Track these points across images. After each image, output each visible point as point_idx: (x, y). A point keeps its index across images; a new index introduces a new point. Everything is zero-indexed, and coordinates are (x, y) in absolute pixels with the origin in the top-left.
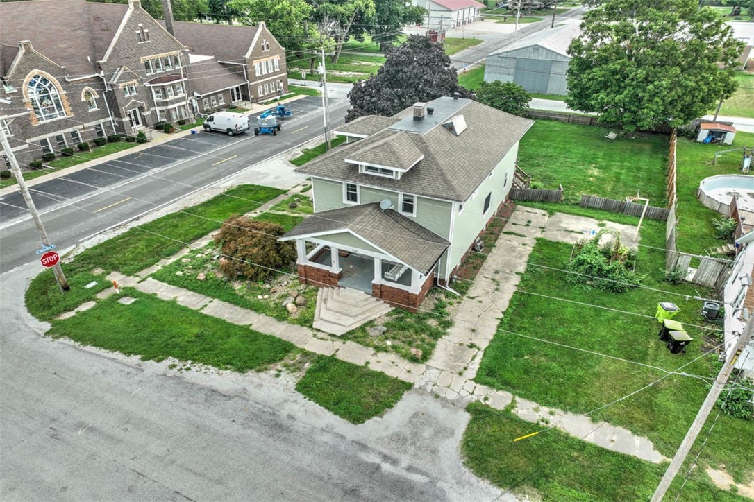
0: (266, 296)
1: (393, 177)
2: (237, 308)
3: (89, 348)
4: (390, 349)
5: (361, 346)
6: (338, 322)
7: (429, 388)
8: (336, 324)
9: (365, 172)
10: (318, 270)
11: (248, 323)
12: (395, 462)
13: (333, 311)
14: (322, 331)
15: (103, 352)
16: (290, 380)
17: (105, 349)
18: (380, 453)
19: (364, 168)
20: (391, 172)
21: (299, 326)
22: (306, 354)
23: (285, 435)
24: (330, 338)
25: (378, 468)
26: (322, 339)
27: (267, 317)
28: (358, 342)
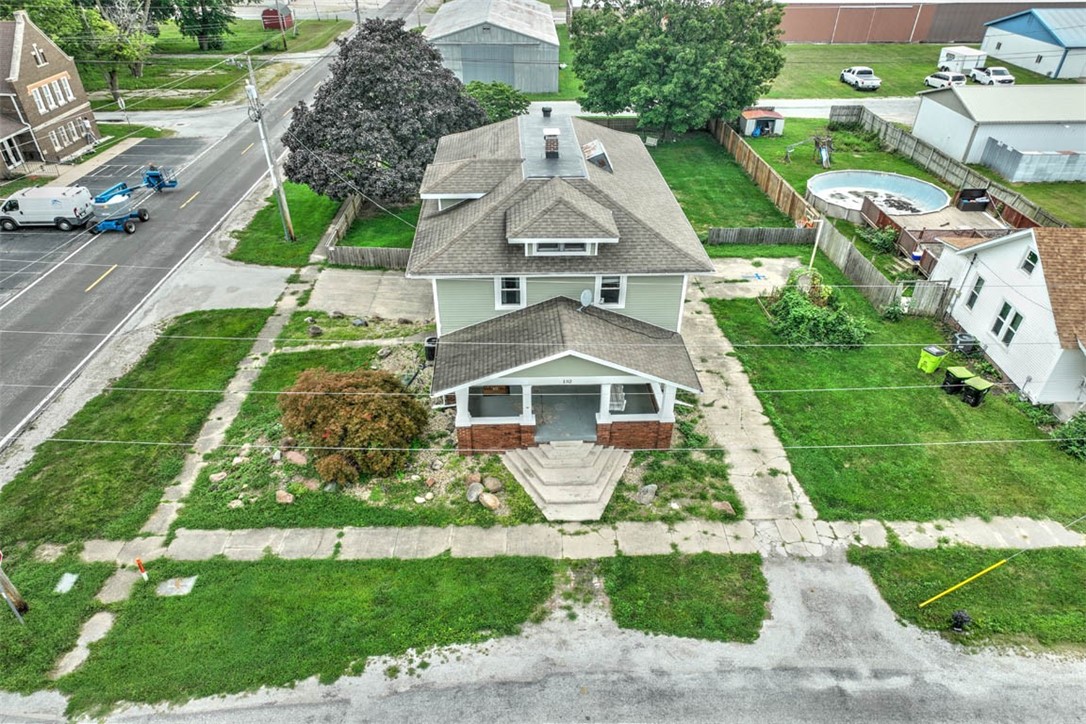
0: (429, 495)
1: (588, 253)
2: (394, 530)
3: (195, 705)
4: (684, 514)
5: (641, 524)
6: (579, 499)
7: (781, 550)
8: (577, 503)
9: (535, 253)
10: (495, 427)
11: (442, 550)
12: (852, 674)
13: (557, 485)
14: (569, 522)
15: (231, 701)
16: (596, 616)
17: (233, 691)
18: (823, 670)
19: (535, 248)
20: (582, 246)
21: (524, 525)
22: (578, 566)
23: (679, 704)
24: (585, 528)
25: (842, 692)
26: (578, 533)
27: (461, 529)
28: (632, 520)
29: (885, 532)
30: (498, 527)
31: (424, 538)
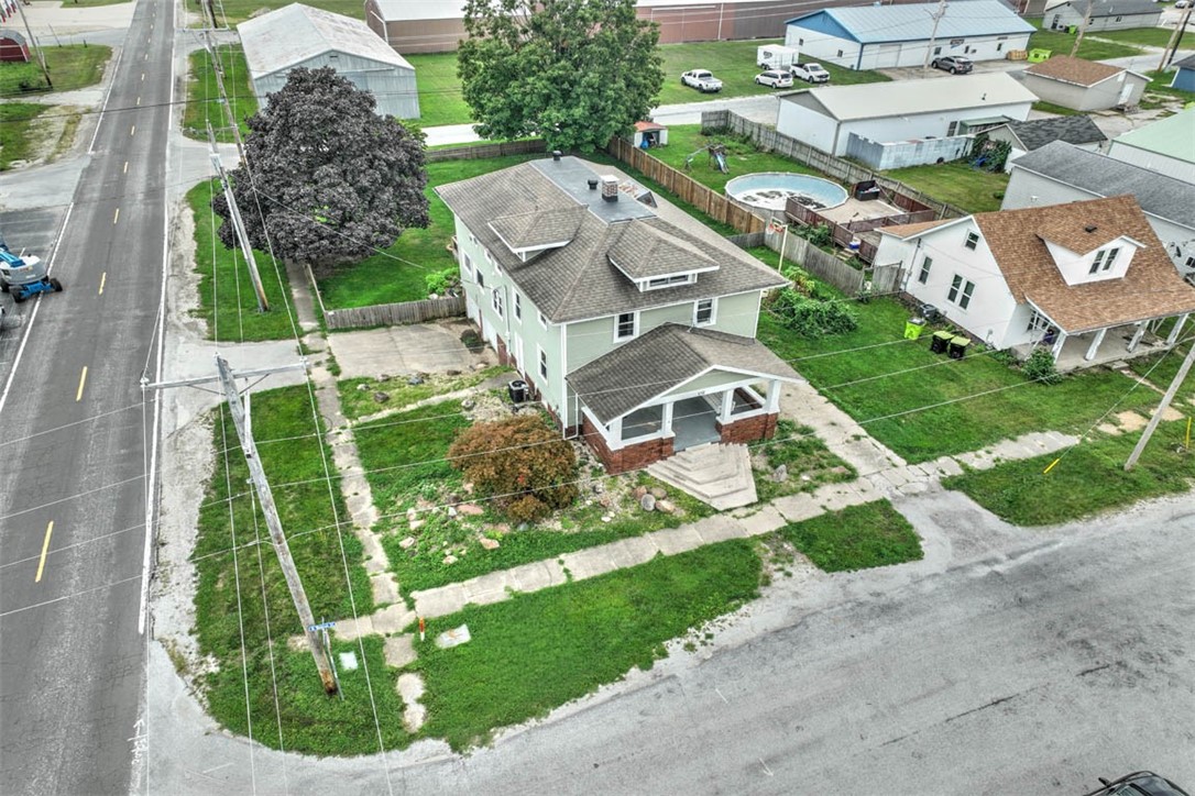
0: (612, 514)
1: (689, 282)
2: (602, 548)
3: (556, 714)
4: (816, 483)
5: (790, 497)
6: (733, 489)
7: (897, 492)
8: (732, 493)
9: (649, 288)
11: (655, 553)
12: (996, 561)
13: (710, 482)
14: (735, 508)
15: (584, 702)
16: (803, 570)
17: (580, 695)
18: (978, 563)
19: (648, 284)
20: (685, 278)
21: (703, 519)
22: (766, 538)
23: (904, 610)
24: (751, 510)
25: (998, 574)
26: (748, 515)
27: (656, 533)
28: (781, 495)
29: (956, 463)
30: (684, 525)
31: (632, 548)
